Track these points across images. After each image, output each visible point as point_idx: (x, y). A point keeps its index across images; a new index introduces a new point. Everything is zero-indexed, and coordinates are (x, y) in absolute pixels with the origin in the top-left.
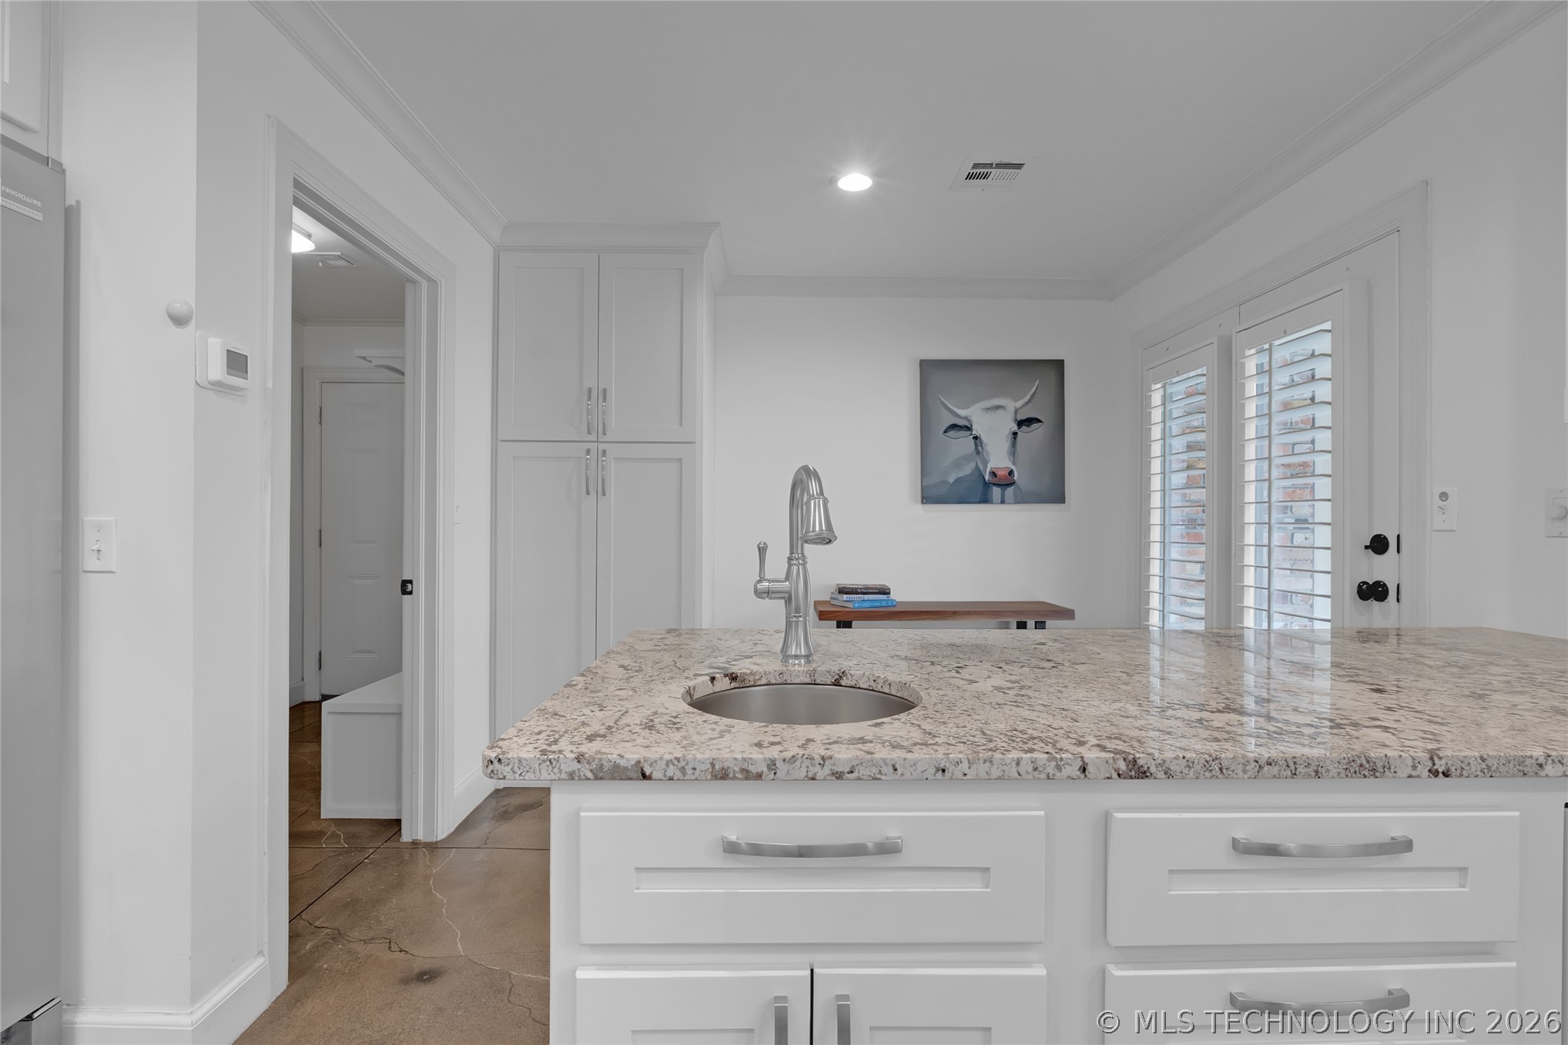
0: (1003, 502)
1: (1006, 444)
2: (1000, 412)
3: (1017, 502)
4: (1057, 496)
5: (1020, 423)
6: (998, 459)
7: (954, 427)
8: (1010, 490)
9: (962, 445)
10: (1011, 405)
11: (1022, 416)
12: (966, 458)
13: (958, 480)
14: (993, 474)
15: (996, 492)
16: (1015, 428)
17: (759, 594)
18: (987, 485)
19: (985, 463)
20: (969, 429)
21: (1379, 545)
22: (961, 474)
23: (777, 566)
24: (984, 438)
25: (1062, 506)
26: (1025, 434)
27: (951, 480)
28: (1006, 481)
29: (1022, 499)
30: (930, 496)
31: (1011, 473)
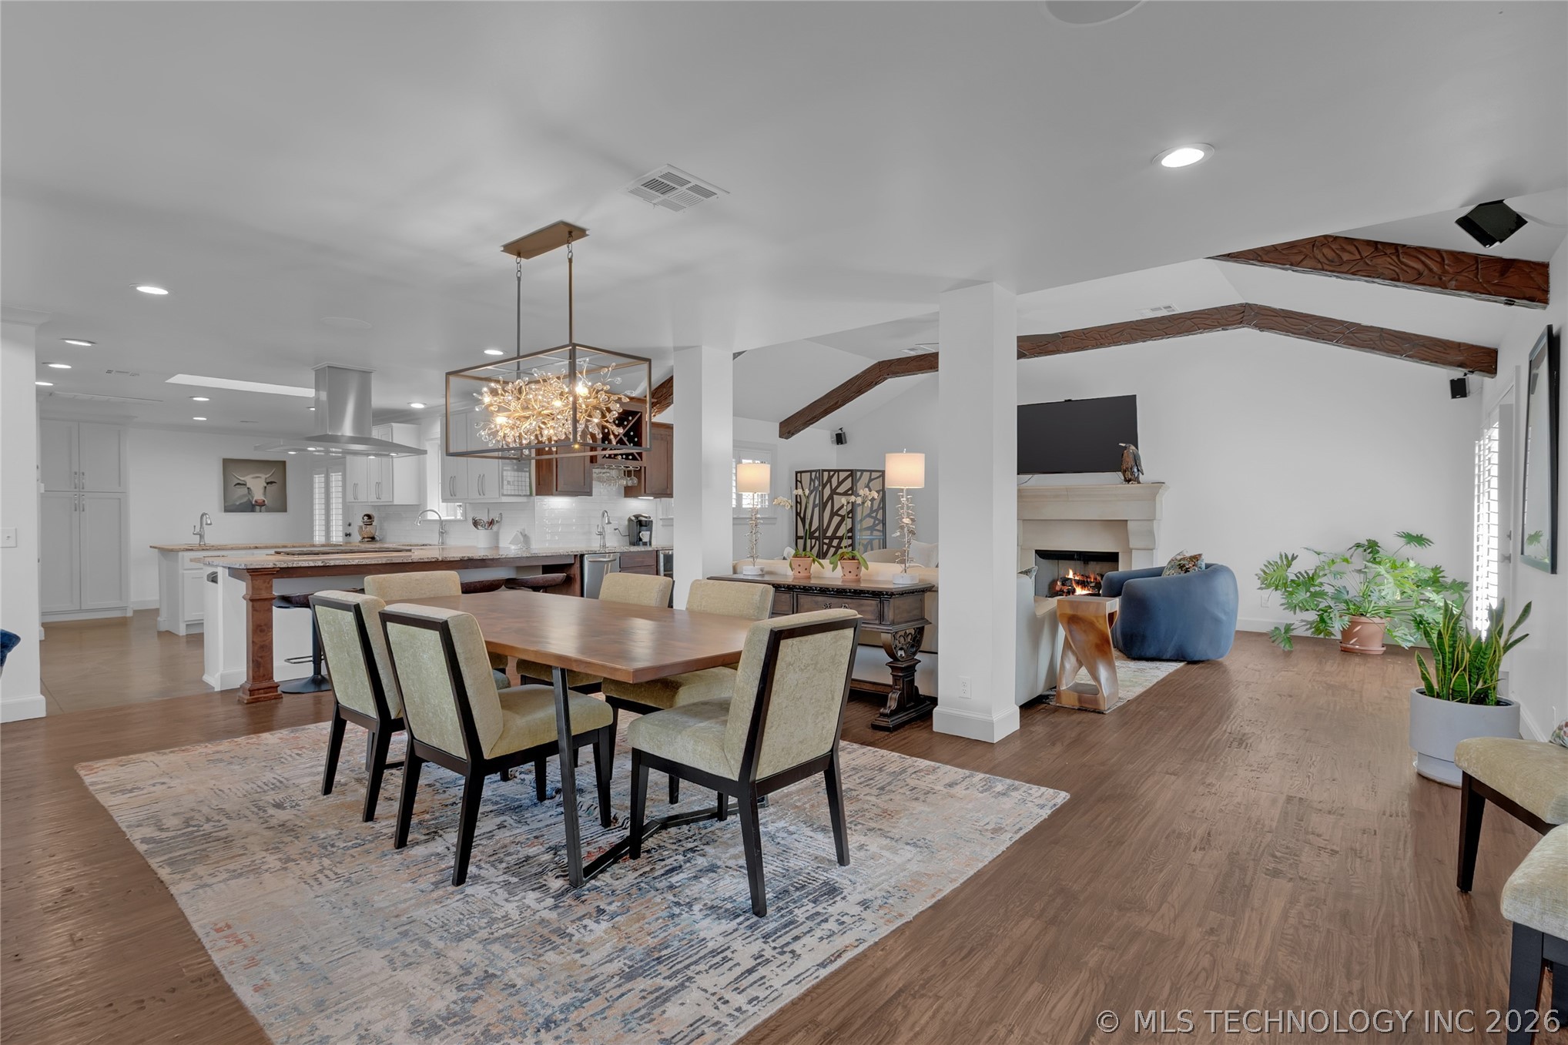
0: (260, 511)
1: (262, 491)
2: (259, 479)
3: (267, 511)
4: (284, 510)
5: (268, 483)
6: (258, 496)
7: (238, 484)
8: (263, 508)
9: (243, 491)
10: (264, 476)
11: (268, 481)
12: (244, 496)
13: (241, 504)
14: (256, 501)
15: (258, 508)
16: (265, 485)
17: (194, 534)
18: (253, 506)
19: (253, 498)
20: (245, 485)
21: (350, 525)
22: (242, 501)
23: (198, 530)
24: (252, 488)
25: (284, 513)
26: (269, 487)
27: (238, 503)
28: (262, 504)
29: (269, 510)
30: (227, 509)
31: (264, 501)
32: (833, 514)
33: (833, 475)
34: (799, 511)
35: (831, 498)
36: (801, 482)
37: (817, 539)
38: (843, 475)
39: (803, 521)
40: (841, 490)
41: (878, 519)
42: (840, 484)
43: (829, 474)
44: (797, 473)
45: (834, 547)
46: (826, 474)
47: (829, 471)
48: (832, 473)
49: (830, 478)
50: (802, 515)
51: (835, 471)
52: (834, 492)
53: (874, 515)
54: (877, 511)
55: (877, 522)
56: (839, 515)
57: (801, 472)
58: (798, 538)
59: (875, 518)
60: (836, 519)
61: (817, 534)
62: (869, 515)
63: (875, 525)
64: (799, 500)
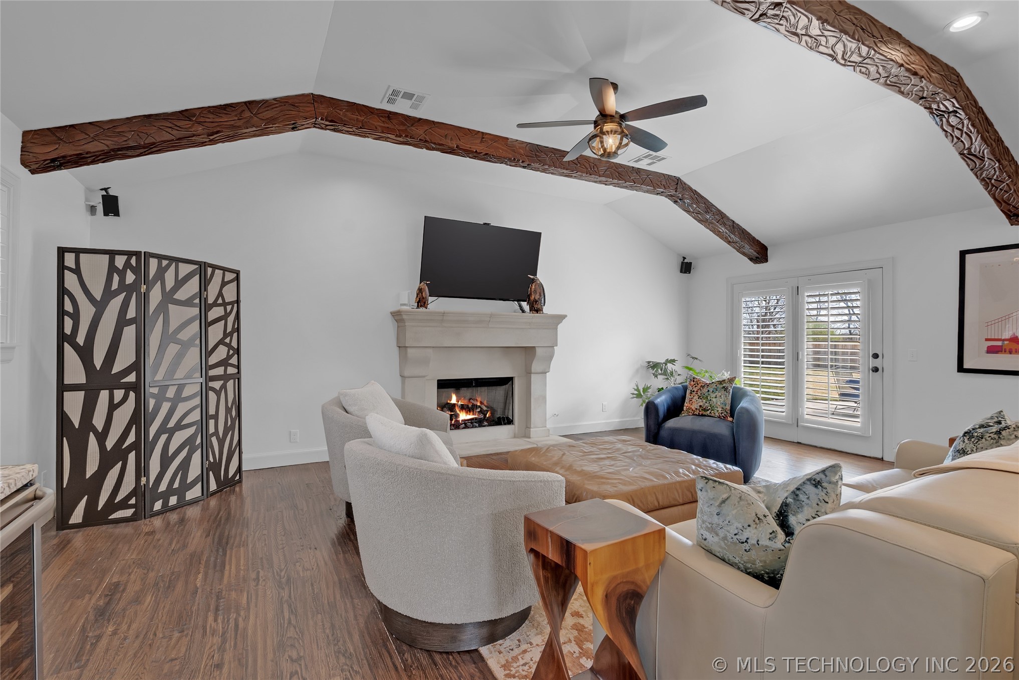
32: (167, 338)
33: (168, 266)
34: (68, 330)
35: (162, 308)
36: (77, 271)
37: (128, 387)
38: (185, 269)
39: (86, 353)
40: (182, 295)
41: (233, 348)
42: (180, 283)
43: (160, 264)
44: (62, 251)
45: (168, 400)
46: (153, 263)
47: (160, 257)
48: (165, 263)
49: (161, 271)
50: (81, 340)
51: (172, 259)
52: (168, 298)
53: (227, 340)
54: (231, 334)
55: (231, 352)
56: (178, 342)
57: (78, 252)
58: (62, 388)
59: (229, 346)
60: (173, 349)
61: (132, 378)
62: (221, 342)
63: (229, 357)
64: (68, 307)
